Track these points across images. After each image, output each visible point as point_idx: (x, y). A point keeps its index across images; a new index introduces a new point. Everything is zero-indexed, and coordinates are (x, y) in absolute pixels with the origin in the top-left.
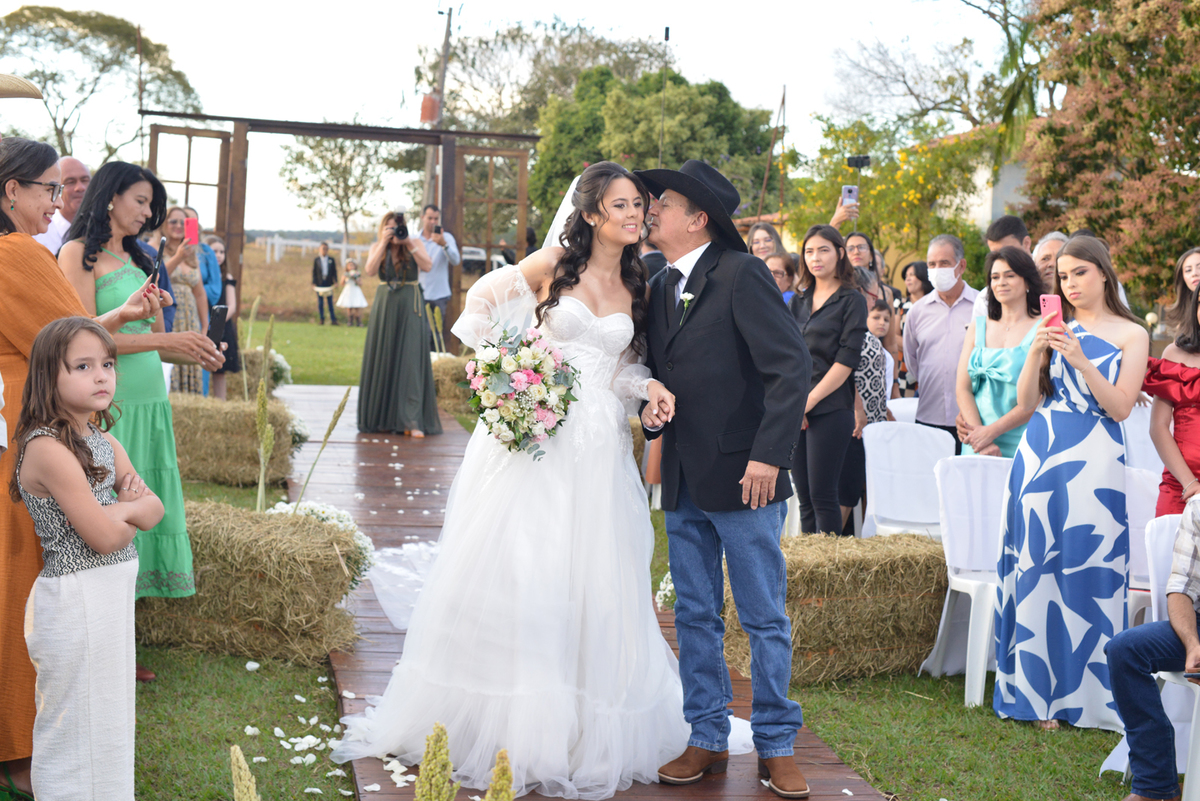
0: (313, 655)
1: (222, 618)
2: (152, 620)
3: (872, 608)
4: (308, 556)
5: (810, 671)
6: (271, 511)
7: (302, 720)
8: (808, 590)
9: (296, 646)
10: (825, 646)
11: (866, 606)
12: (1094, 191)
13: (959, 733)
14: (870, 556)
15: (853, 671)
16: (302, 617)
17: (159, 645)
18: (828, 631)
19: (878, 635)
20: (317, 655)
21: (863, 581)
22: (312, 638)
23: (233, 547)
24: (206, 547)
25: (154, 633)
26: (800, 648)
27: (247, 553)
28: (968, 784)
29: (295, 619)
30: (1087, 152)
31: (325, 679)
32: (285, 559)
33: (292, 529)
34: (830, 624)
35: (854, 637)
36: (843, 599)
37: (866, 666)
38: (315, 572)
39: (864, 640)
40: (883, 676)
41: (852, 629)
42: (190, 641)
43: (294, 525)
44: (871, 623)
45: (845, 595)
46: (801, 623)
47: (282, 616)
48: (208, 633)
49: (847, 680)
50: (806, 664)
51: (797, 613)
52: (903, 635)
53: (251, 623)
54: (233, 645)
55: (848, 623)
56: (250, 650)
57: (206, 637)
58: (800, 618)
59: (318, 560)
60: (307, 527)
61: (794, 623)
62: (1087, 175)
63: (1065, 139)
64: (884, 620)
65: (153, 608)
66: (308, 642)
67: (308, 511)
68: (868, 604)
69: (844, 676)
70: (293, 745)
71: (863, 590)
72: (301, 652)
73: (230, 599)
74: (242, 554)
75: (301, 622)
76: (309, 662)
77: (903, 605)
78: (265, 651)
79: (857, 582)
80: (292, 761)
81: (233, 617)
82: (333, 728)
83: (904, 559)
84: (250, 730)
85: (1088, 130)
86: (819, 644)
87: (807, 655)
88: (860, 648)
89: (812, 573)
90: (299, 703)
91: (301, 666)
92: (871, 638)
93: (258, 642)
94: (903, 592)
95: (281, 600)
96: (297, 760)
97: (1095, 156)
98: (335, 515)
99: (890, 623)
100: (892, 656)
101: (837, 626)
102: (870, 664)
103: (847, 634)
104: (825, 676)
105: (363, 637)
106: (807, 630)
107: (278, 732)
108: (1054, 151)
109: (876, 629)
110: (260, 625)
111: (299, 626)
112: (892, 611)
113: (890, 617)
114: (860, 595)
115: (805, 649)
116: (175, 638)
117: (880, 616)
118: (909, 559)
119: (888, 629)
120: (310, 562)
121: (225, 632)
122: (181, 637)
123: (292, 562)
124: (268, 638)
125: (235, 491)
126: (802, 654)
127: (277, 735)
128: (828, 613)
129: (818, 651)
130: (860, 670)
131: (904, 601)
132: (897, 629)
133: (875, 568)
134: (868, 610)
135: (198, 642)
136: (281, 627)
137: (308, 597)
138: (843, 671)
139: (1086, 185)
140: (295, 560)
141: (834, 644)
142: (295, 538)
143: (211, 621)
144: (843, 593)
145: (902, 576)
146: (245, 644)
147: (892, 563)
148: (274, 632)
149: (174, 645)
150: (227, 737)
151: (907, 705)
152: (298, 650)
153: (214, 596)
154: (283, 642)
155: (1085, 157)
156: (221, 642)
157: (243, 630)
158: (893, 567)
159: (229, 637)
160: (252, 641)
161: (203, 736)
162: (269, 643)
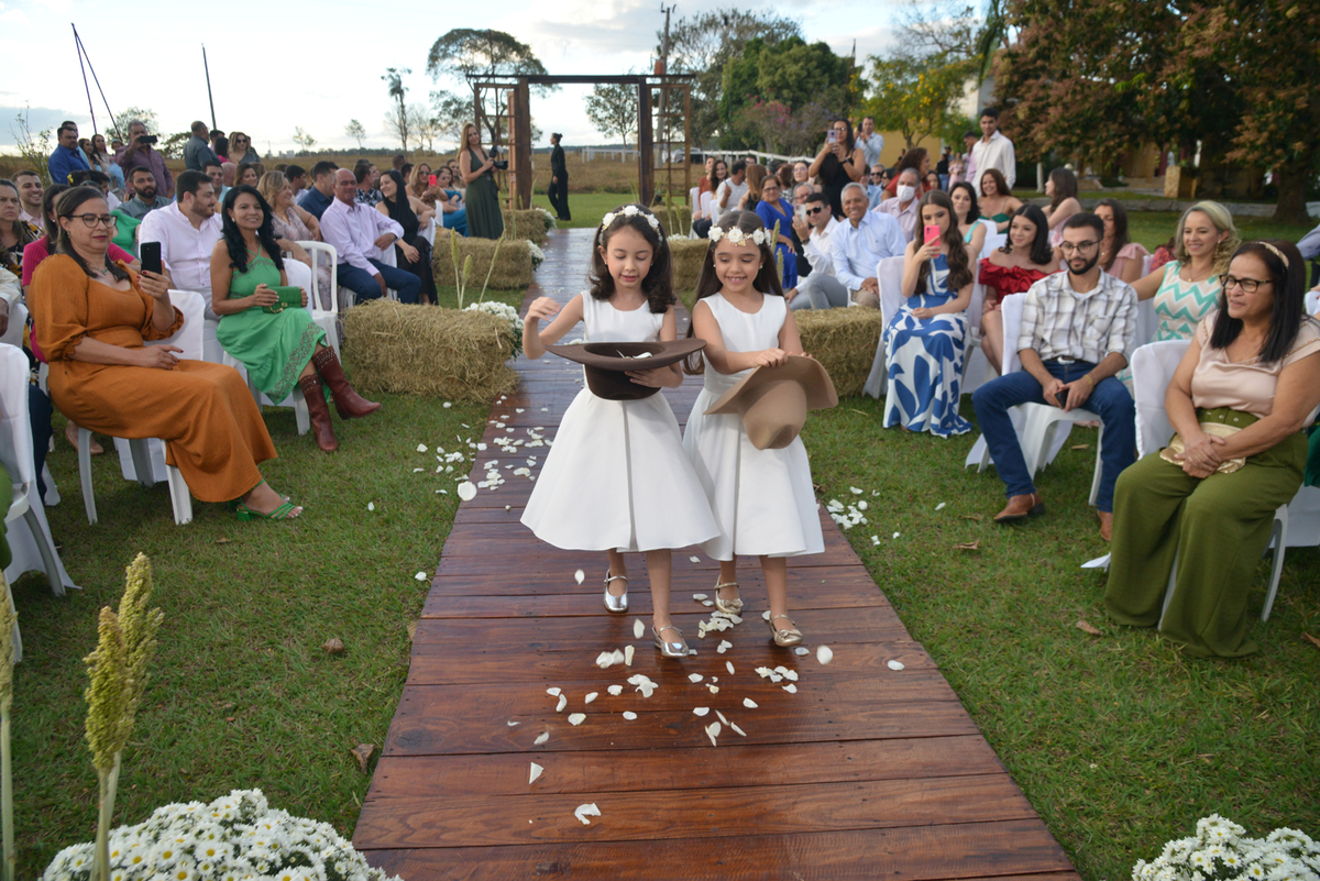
0: (485, 396)
1: (432, 376)
2: (394, 378)
3: (832, 355)
4: (478, 337)
6: (467, 309)
7: (460, 441)
9: (474, 392)
12: (1034, 91)
14: (829, 323)
16: (477, 375)
17: (399, 393)
20: (488, 397)
21: (825, 339)
22: (484, 387)
23: (433, 333)
24: (419, 334)
25: (396, 386)
27: (441, 337)
28: (874, 474)
29: (473, 376)
30: (1031, 67)
32: (463, 339)
38: (481, 348)
42: (416, 391)
47: (465, 374)
48: (425, 385)
53: (448, 379)
54: (440, 392)
56: (449, 395)
57: (425, 388)
59: (485, 341)
60: (480, 319)
62: (1031, 82)
63: (1018, 60)
64: (840, 363)
66: (482, 389)
67: (487, 308)
70: (445, 459)
71: (825, 346)
72: (478, 395)
73: (436, 365)
74: (439, 338)
75: (476, 377)
76: (483, 401)
77: (853, 353)
78: (458, 395)
80: (437, 470)
81: (438, 376)
82: (477, 445)
83: (852, 324)
84: (421, 448)
85: (1032, 53)
90: (463, 429)
93: (453, 390)
94: (853, 344)
95: (463, 365)
97: (1036, 69)
99: (844, 365)
100: (847, 384)
107: (440, 449)
108: (1011, 68)
110: (453, 379)
111: (476, 380)
113: (845, 361)
116: (408, 388)
117: (838, 361)
120: (478, 341)
121: (434, 385)
122: (411, 388)
123: (467, 342)
124: (459, 387)
125: (500, 292)
127: (438, 451)
131: (854, 350)
132: (849, 367)
133: (832, 331)
135: (420, 391)
136: (464, 381)
137: (479, 362)
139: (1030, 88)
140: (469, 340)
143: (426, 378)
145: (852, 334)
146: (446, 391)
147: (844, 327)
148: (461, 383)
149: (407, 392)
150: (407, 454)
151: (850, 419)
152: (476, 393)
153: (425, 363)
154: (467, 389)
155: (1029, 70)
156: (432, 390)
157: (444, 383)
158: (845, 329)
159: (437, 387)
160: (450, 390)
161: (393, 454)
162: (459, 391)
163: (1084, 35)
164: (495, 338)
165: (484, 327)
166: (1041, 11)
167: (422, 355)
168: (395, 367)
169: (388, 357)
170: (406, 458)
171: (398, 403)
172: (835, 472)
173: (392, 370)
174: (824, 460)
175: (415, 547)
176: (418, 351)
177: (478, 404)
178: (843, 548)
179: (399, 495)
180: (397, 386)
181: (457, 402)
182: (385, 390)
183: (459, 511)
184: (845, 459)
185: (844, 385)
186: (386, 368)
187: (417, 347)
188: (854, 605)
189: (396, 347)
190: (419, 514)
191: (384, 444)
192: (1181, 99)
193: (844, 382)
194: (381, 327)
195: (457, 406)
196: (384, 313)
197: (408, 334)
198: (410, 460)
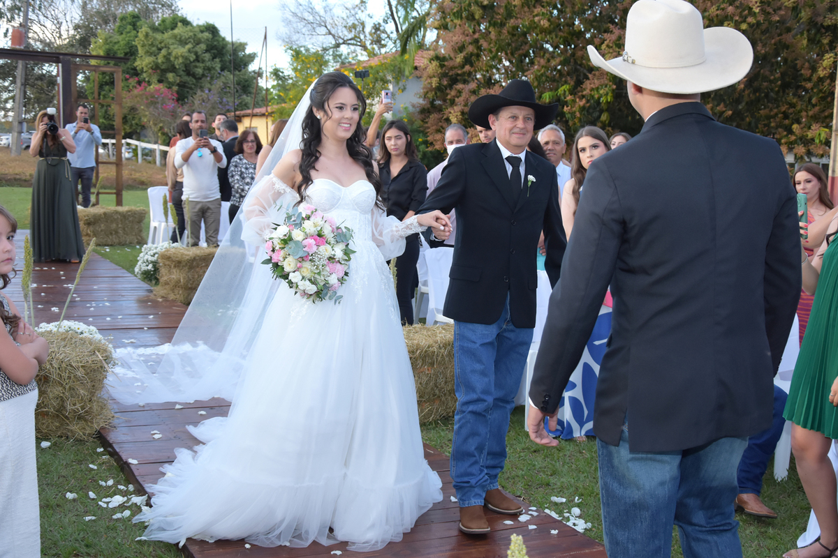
0: (87, 432)
4: (80, 362)
5: (424, 415)
7: (103, 483)
8: (424, 364)
9: (74, 427)
10: (434, 399)
12: (464, 95)
13: (532, 450)
15: (449, 413)
18: (435, 388)
20: (90, 432)
22: (86, 421)
29: (73, 407)
30: (459, 72)
31: (102, 450)
32: (64, 365)
33: (63, 343)
34: (436, 384)
35: (449, 391)
36: (444, 367)
38: (87, 373)
41: (448, 386)
43: (64, 339)
46: (419, 385)
47: (64, 406)
49: (446, 419)
55: (447, 382)
58: (419, 382)
59: (88, 365)
60: (74, 340)
62: (460, 86)
63: (446, 63)
66: (82, 423)
67: (67, 328)
69: (444, 417)
70: (108, 503)
72: (79, 431)
75: (78, 409)
76: (85, 438)
78: (51, 432)
80: (114, 517)
82: (127, 487)
84: (70, 496)
85: (459, 58)
86: (429, 397)
87: (422, 405)
89: (426, 351)
90: (92, 469)
91: (80, 441)
93: (45, 426)
95: (62, 395)
96: (118, 516)
97: (464, 74)
98: (87, 330)
101: (440, 385)
103: (446, 389)
104: (433, 417)
105: (116, 415)
106: (423, 389)
107: (92, 495)
108: (440, 71)
110: (46, 413)
111: (76, 412)
115: (421, 401)
123: (69, 368)
124: (52, 423)
127: (92, 497)
128: (434, 377)
129: (428, 401)
136: (63, 415)
137: (82, 392)
138: (443, 413)
139: (460, 92)
140: (72, 366)
141: (438, 397)
142: (68, 350)
144: (444, 363)
148: (57, 417)
155: (458, 75)
162: (53, 427)
163: (509, 45)
164: (100, 362)
166: (467, 18)
192: (601, 111)
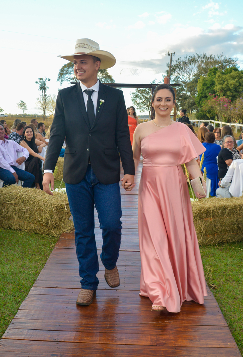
0: (57, 234)
1: (33, 222)
2: (15, 223)
3: (229, 221)
4: (55, 204)
5: (209, 241)
8: (207, 216)
10: (214, 233)
11: (227, 220)
14: (228, 204)
15: (224, 241)
16: (54, 223)
17: (17, 230)
18: (214, 228)
19: (232, 229)
20: (59, 234)
21: (225, 212)
22: (57, 228)
23: (35, 202)
24: (28, 202)
26: (205, 234)
27: (38, 204)
29: (52, 223)
32: (48, 205)
34: (215, 226)
35: (223, 230)
36: (219, 218)
37: (228, 239)
38: (57, 209)
39: (227, 231)
40: (234, 242)
41: (222, 227)
42: (25, 229)
44: (229, 225)
45: (219, 217)
46: (205, 226)
47: (48, 222)
48: (29, 227)
49: (222, 244)
50: (207, 239)
51: (203, 223)
52: (240, 229)
53: (40, 224)
54: (36, 231)
55: (221, 226)
56: (40, 232)
57: (29, 228)
58: (204, 224)
59: (58, 206)
61: (202, 226)
64: (233, 225)
65: (15, 219)
66: (56, 230)
68: (228, 220)
69: (221, 242)
71: (225, 215)
72: (54, 233)
73: (35, 217)
74: (37, 204)
76: (56, 236)
77: (240, 220)
78: (44, 232)
79: (223, 213)
81: (35, 222)
83: (240, 205)
86: (212, 232)
87: (208, 236)
88: (225, 233)
89: (207, 210)
92: (230, 230)
93: (42, 230)
94: (240, 215)
95: (48, 217)
100: (237, 236)
101: (217, 227)
102: (229, 238)
103: (221, 229)
104: (214, 242)
106: (207, 228)
109: (231, 227)
110: (42, 224)
111: (53, 225)
112: (237, 221)
113: (236, 224)
114: (224, 216)
115: (207, 234)
116: (21, 228)
117: (232, 223)
118: (241, 205)
119: (235, 227)
120: (56, 206)
121: (33, 227)
122: (22, 228)
123: (50, 206)
126: (206, 236)
128: (214, 223)
129: (211, 234)
130: (226, 240)
132: (238, 227)
133: (229, 208)
134: (228, 221)
135: (26, 229)
137: (55, 217)
138: (220, 240)
141: (217, 232)
143: (30, 223)
144: (219, 216)
145: (239, 210)
146: (39, 230)
147: (235, 206)
148: (46, 226)
149: (21, 230)
150: (14, 260)
151: (237, 253)
152: (53, 232)
153: (30, 216)
154: (49, 229)
156: (32, 229)
157: (38, 226)
158: (236, 208)
159: (35, 228)
160: (41, 229)
161: (7, 259)
162: (45, 230)
164: (64, 205)
165: (59, 200)
167: (29, 212)
168: (16, 217)
169: (13, 212)
170: (13, 261)
171: (15, 235)
172: (224, 279)
173: (14, 218)
174: (219, 273)
175: (8, 304)
176: (27, 210)
177: (54, 237)
178: (219, 317)
179: (6, 279)
180: (16, 227)
181: (44, 236)
182: (10, 228)
183: (32, 288)
184: (230, 273)
185: (236, 236)
186: (11, 218)
187: (27, 208)
188: (219, 346)
189: (17, 208)
190: (14, 288)
191: (4, 254)
193: (236, 235)
194: (11, 198)
195: (43, 238)
196: (13, 191)
197: (23, 201)
198: (15, 262)
